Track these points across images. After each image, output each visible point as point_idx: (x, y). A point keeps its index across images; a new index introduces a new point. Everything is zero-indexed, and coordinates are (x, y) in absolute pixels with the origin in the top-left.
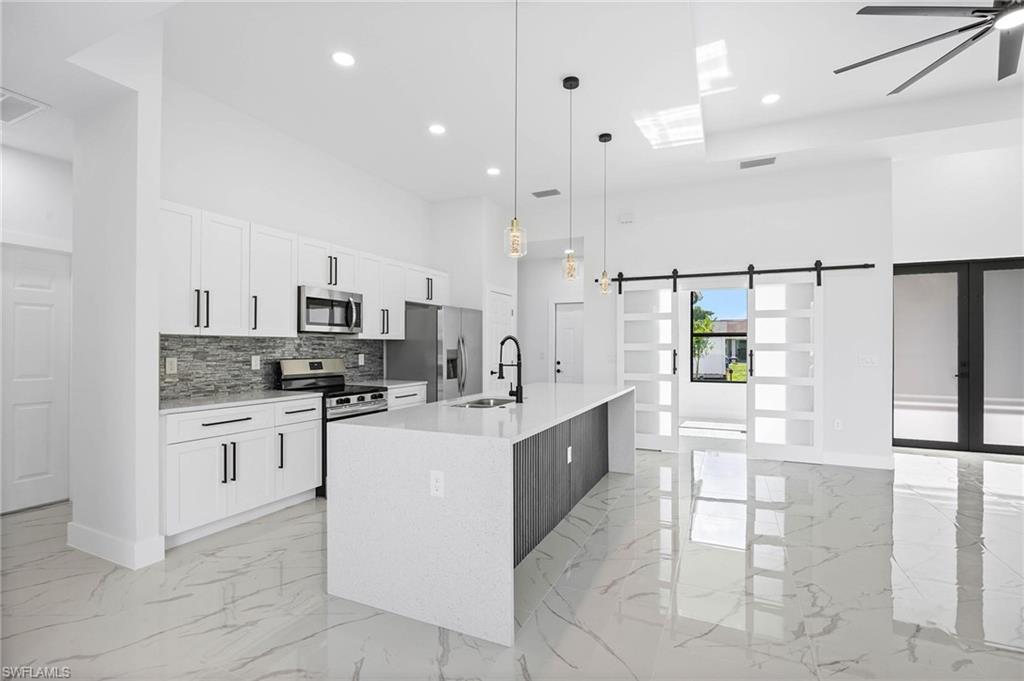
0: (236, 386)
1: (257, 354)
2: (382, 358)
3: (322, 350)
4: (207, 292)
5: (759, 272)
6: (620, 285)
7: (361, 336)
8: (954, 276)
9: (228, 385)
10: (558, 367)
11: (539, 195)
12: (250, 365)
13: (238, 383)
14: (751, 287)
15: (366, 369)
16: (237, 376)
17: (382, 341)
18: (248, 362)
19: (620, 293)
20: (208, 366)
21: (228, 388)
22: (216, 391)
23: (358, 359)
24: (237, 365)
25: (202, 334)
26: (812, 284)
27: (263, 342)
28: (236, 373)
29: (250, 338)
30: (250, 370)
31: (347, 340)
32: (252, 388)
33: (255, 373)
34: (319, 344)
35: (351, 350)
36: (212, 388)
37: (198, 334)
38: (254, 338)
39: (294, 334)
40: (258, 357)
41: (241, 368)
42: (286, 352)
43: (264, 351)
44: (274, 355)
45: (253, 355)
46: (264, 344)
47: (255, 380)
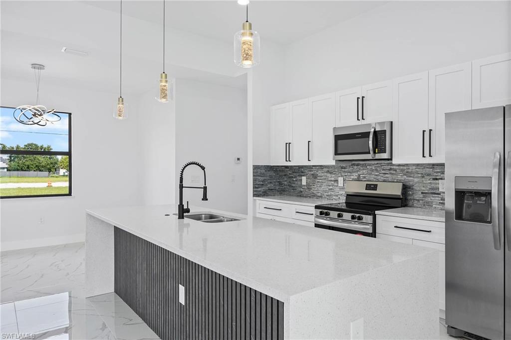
0: (331, 195)
1: (342, 176)
4: (290, 143)
9: (327, 194)
12: (338, 183)
16: (331, 189)
18: (336, 181)
20: (318, 182)
21: (327, 196)
22: (321, 197)
27: (345, 168)
28: (331, 187)
32: (339, 198)
33: (340, 188)
35: (429, 175)
36: (319, 195)
40: (343, 178)
41: (333, 185)
42: (361, 176)
43: (346, 174)
44: (352, 177)
45: (340, 177)
46: (346, 170)
47: (341, 193)
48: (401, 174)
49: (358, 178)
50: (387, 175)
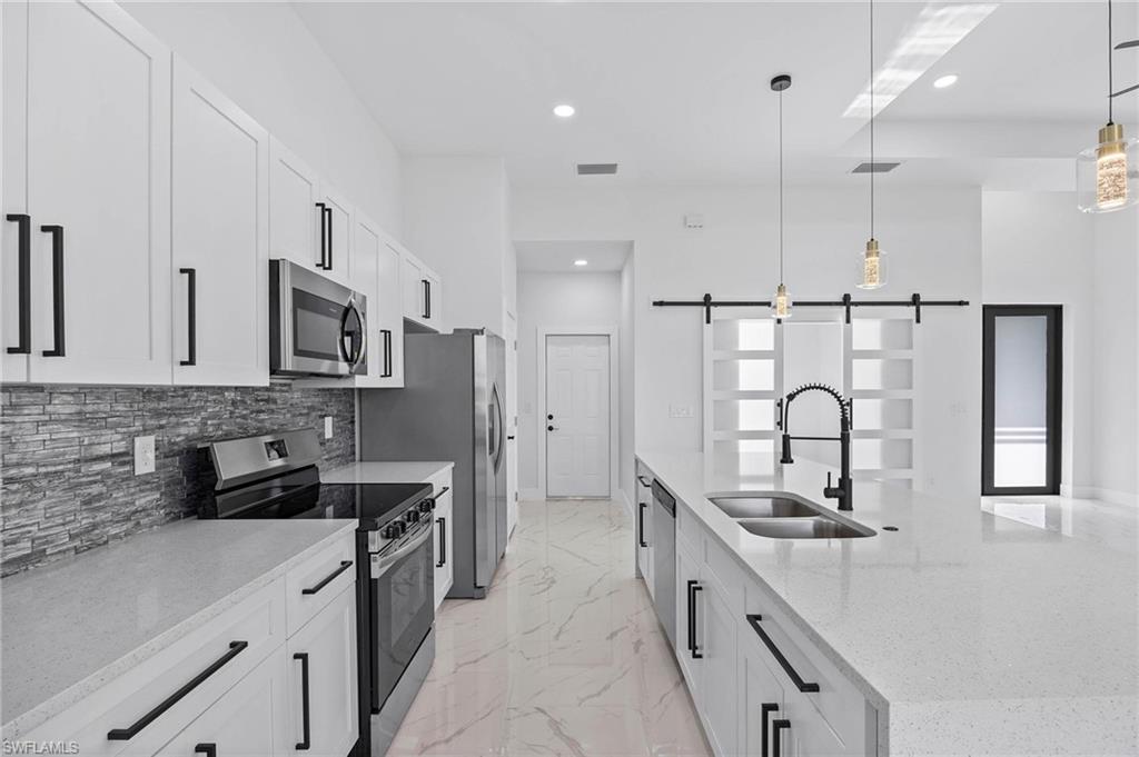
0: (95, 526)
1: (145, 431)
2: (353, 422)
3: (273, 411)
4: (57, 232)
5: (857, 304)
6: (708, 312)
7: (360, 382)
8: (1044, 319)
9: (74, 528)
10: (550, 423)
11: (585, 169)
12: (131, 463)
13: (101, 516)
14: (848, 321)
15: (335, 445)
16: (100, 497)
17: (352, 390)
18: (126, 458)
19: (708, 322)
21: (72, 537)
22: (38, 555)
23: (323, 426)
24: (97, 467)
25: (35, 380)
26: (911, 320)
27: (160, 399)
28: (95, 489)
29: (129, 388)
30: (131, 476)
31: (309, 390)
32: (138, 523)
33: (145, 481)
34: (267, 401)
35: (314, 410)
36: (25, 547)
37: (20, 378)
38: (139, 389)
39: (262, 379)
40: (150, 440)
41: (109, 476)
42: (209, 422)
43: (163, 422)
44: (183, 430)
45: (138, 434)
46: (162, 405)
47: (143, 501)
48: (283, 411)
49: (201, 431)
50: (262, 416)
